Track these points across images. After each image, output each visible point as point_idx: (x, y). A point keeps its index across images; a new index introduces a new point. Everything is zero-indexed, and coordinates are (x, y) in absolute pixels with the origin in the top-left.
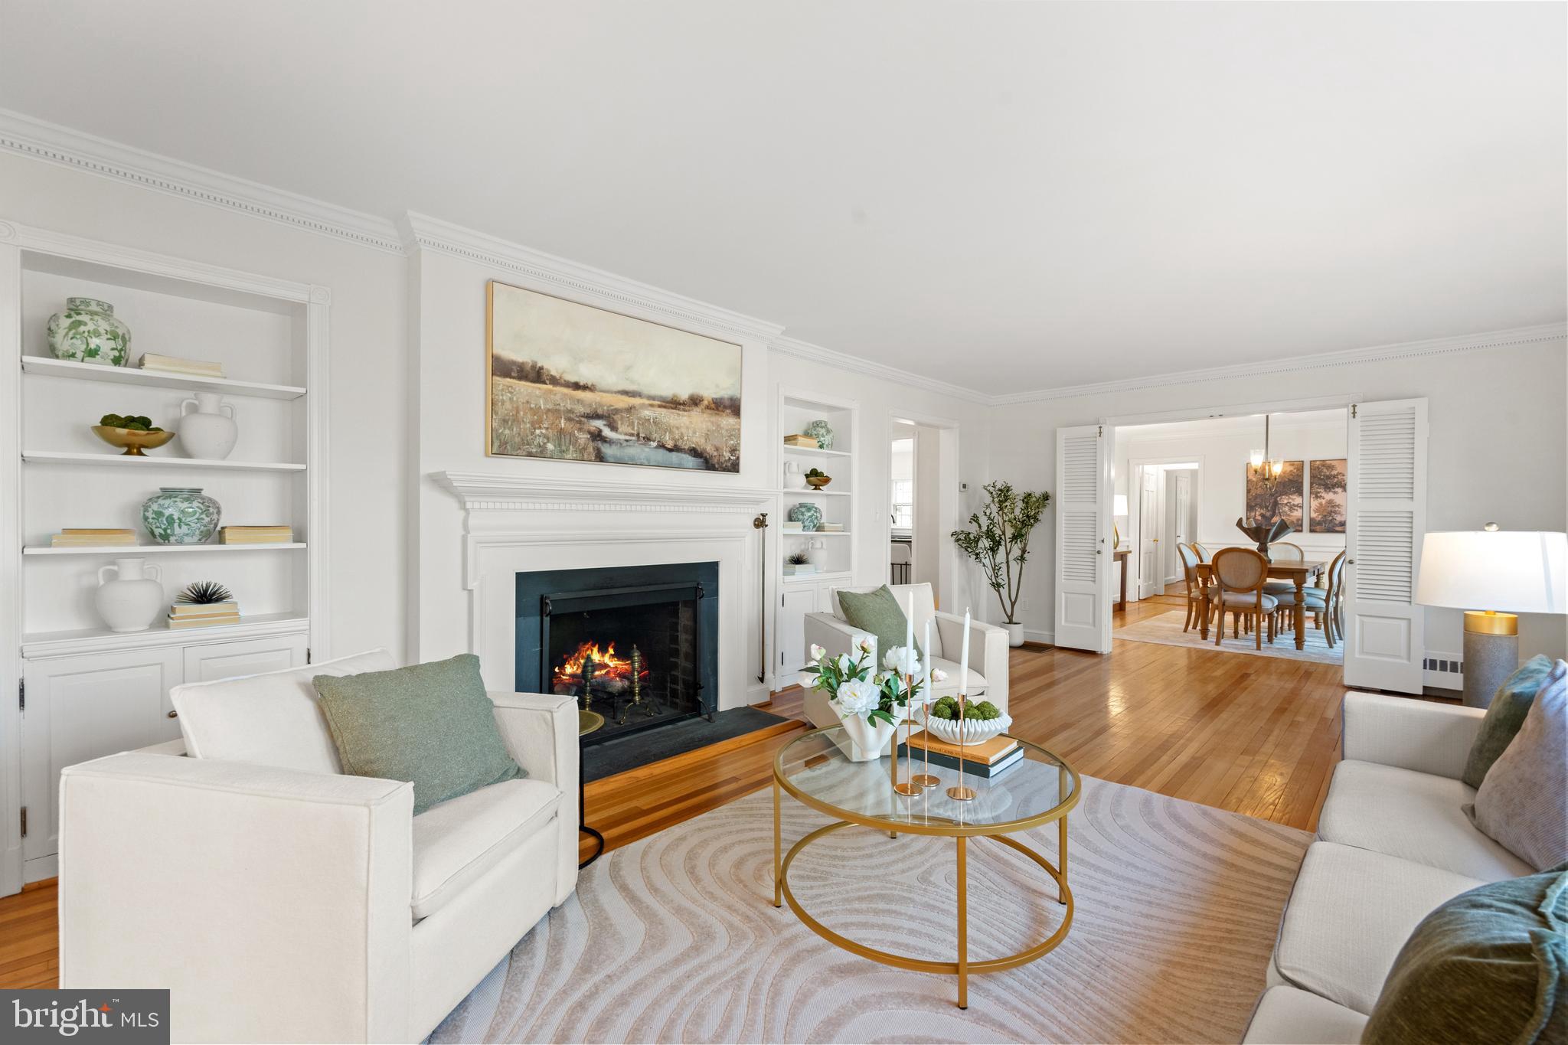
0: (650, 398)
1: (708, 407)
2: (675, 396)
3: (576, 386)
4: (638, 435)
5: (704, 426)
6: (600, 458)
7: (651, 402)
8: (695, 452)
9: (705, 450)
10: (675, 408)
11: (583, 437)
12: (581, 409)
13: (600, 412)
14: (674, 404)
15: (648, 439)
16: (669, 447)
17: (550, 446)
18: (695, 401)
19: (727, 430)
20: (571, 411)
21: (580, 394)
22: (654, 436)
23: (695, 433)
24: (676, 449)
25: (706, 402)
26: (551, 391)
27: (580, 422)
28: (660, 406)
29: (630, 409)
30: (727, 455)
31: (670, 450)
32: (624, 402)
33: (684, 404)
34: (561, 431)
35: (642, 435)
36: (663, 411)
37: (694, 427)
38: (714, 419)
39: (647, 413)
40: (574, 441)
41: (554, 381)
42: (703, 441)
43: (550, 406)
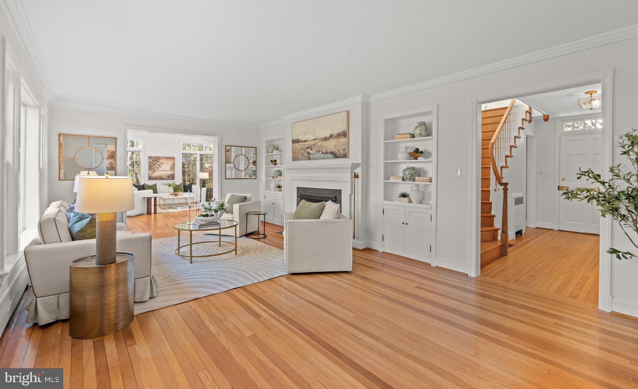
0: (320, 139)
1: (335, 137)
2: (326, 136)
3: (305, 141)
4: (317, 151)
5: (334, 144)
6: (309, 159)
7: (320, 140)
8: (332, 153)
9: (335, 151)
10: (326, 140)
11: (306, 154)
12: (306, 147)
13: (309, 147)
14: (326, 139)
15: (319, 151)
16: (324, 152)
17: (300, 157)
18: (331, 136)
19: (342, 143)
20: (304, 148)
21: (306, 143)
22: (321, 150)
23: (331, 146)
24: (326, 153)
25: (334, 136)
26: (300, 144)
27: (305, 150)
28: (322, 141)
29: (315, 144)
30: (342, 152)
31: (325, 154)
32: (313, 142)
33: (328, 138)
34: (302, 153)
35: (318, 151)
36: (323, 142)
37: (331, 145)
38: (338, 140)
39: (319, 144)
40: (304, 155)
41: (301, 142)
42: (334, 148)
43: (300, 148)
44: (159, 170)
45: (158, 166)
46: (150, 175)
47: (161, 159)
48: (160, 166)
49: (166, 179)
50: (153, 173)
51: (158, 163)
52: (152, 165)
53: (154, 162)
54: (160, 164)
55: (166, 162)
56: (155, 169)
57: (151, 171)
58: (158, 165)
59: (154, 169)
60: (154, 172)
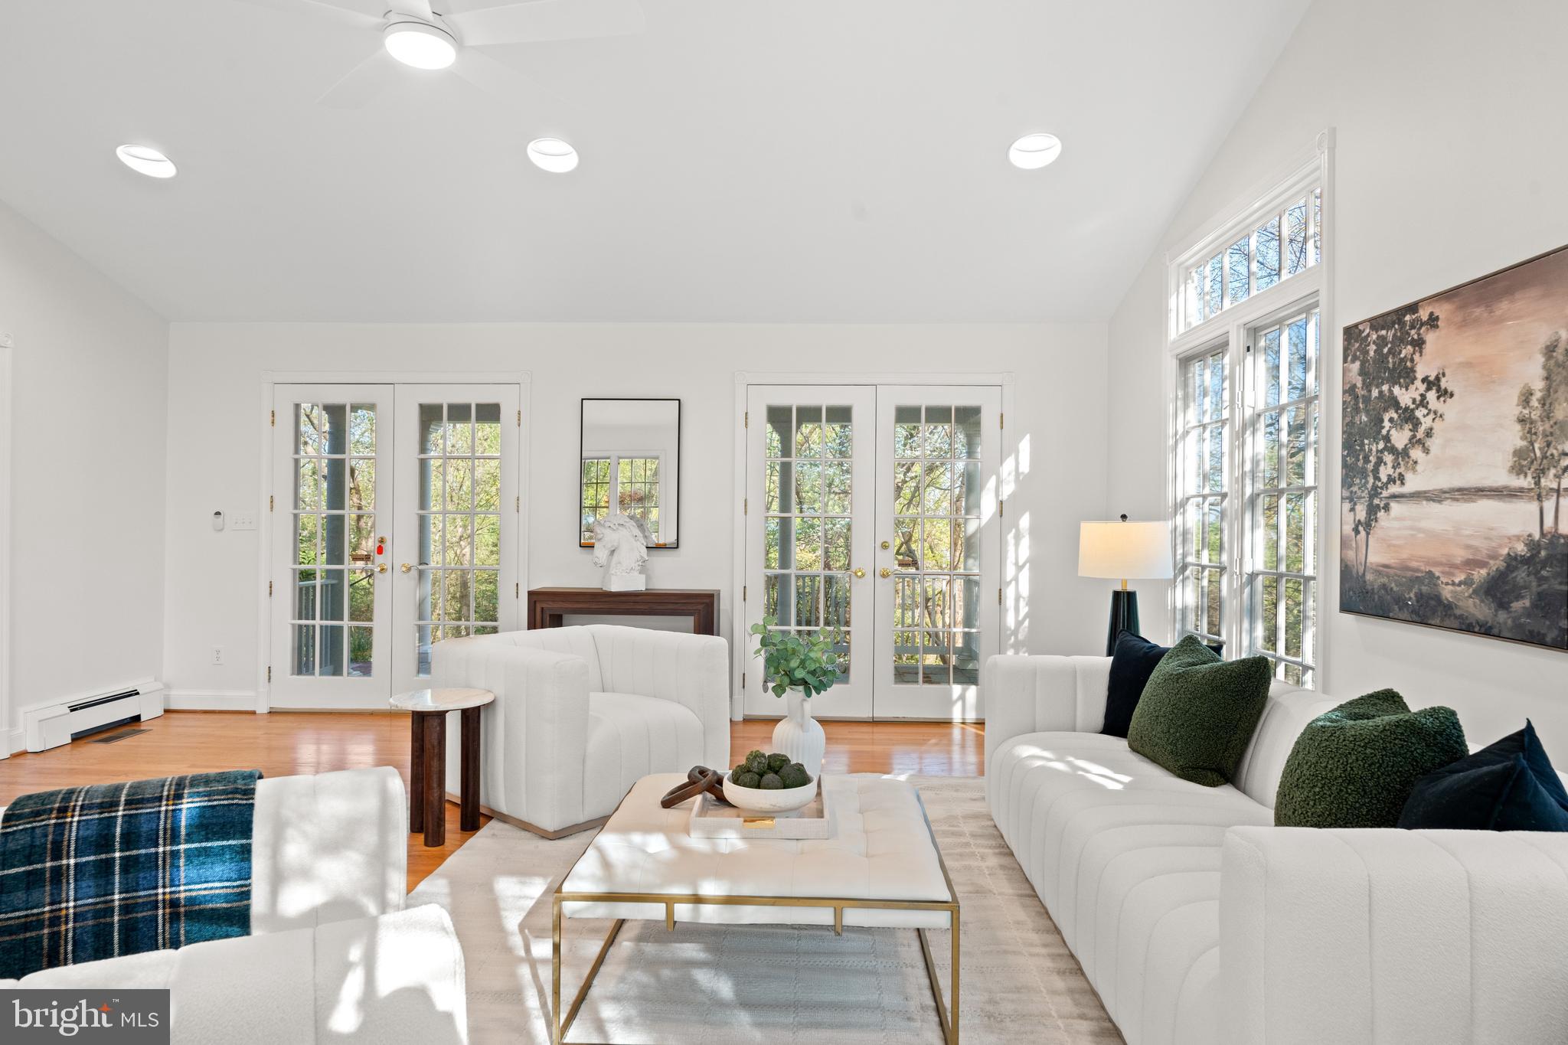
44: (1413, 483)
45: (1400, 438)
46: (1351, 554)
47: (1433, 322)
48: (1416, 424)
49: (1468, 627)
50: (1368, 524)
51: (1405, 397)
52: (1363, 433)
53: (1375, 393)
54: (1423, 402)
55: (1468, 365)
56: (1384, 472)
57: (1352, 499)
58: (1408, 417)
59: (1376, 471)
60: (1372, 510)
